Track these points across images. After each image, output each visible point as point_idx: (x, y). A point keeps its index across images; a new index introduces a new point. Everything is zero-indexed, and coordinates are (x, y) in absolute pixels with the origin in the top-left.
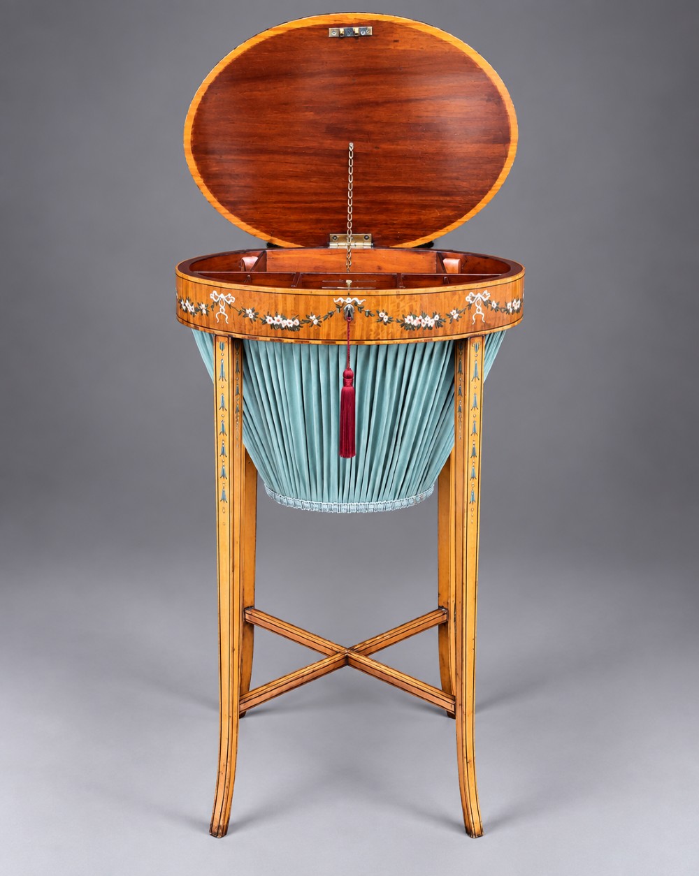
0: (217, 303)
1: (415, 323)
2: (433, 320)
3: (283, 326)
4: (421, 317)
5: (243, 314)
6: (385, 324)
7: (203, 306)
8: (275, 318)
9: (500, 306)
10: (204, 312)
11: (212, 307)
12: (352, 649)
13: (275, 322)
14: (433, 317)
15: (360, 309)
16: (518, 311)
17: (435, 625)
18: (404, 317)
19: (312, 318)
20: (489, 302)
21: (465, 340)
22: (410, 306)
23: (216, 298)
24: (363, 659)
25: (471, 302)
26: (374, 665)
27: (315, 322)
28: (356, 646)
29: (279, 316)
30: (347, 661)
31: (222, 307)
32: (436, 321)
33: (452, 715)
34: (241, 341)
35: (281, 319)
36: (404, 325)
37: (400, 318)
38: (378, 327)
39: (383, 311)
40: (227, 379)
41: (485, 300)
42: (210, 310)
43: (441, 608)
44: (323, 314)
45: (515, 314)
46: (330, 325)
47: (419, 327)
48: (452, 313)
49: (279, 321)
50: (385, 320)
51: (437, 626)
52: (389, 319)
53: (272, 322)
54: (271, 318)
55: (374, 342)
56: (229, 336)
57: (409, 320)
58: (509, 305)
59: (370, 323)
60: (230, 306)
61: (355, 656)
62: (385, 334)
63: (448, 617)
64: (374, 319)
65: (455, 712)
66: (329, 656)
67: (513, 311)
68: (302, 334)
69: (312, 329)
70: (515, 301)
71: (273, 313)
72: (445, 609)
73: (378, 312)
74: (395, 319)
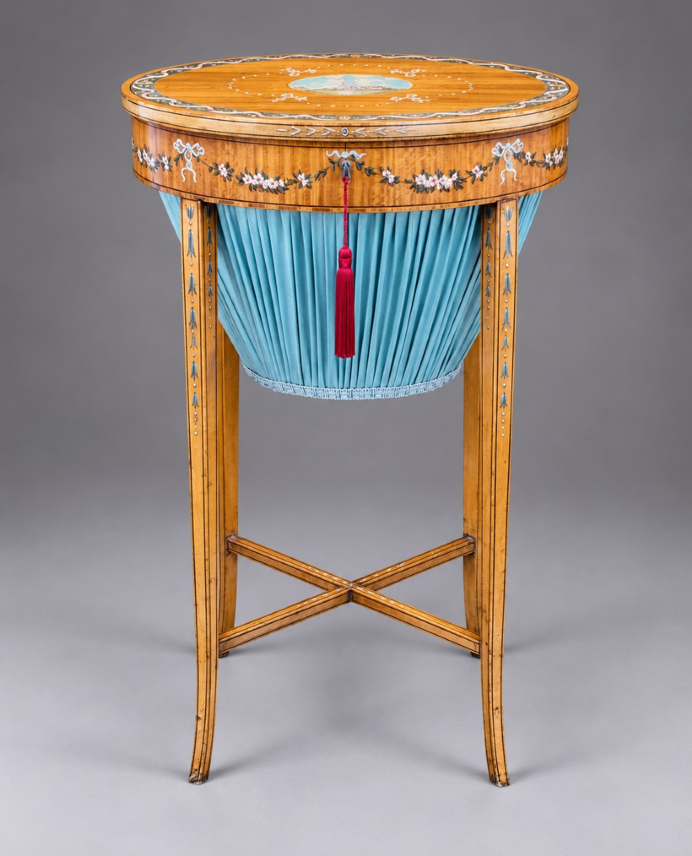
0: (182, 155)
1: (428, 184)
2: (450, 180)
3: (265, 188)
4: (436, 177)
5: (214, 171)
6: (392, 185)
7: (165, 159)
8: (255, 177)
9: (536, 159)
10: (167, 167)
11: (177, 160)
12: (357, 582)
13: (254, 182)
14: (451, 176)
15: (360, 165)
16: (561, 163)
17: (459, 556)
18: (414, 177)
19: (301, 177)
20: (523, 154)
21: (495, 205)
22: (421, 162)
23: (181, 148)
24: (370, 593)
25: (499, 155)
26: (383, 600)
27: (304, 183)
28: (362, 578)
29: (259, 175)
30: (351, 597)
31: (189, 161)
32: (454, 182)
33: (476, 655)
34: (214, 206)
35: (263, 178)
36: (414, 186)
37: (410, 178)
38: (382, 190)
39: (388, 169)
40: (197, 255)
41: (516, 152)
42: (174, 163)
43: (466, 536)
44: (314, 173)
45: (558, 168)
46: (322, 186)
47: (433, 189)
48: (473, 171)
49: (258, 180)
50: (391, 180)
51: (462, 558)
52: (396, 179)
53: (251, 181)
54: (250, 178)
55: (377, 210)
56: (200, 200)
57: (421, 180)
58: (548, 156)
59: (372, 184)
60: (198, 160)
61: (360, 590)
62: (392, 200)
63: (475, 547)
64: (377, 179)
65: (479, 653)
66: (327, 590)
67: (554, 165)
68: (290, 198)
69: (300, 191)
70: (556, 151)
71: (252, 171)
72: (471, 536)
73: (381, 170)
74: (402, 179)
